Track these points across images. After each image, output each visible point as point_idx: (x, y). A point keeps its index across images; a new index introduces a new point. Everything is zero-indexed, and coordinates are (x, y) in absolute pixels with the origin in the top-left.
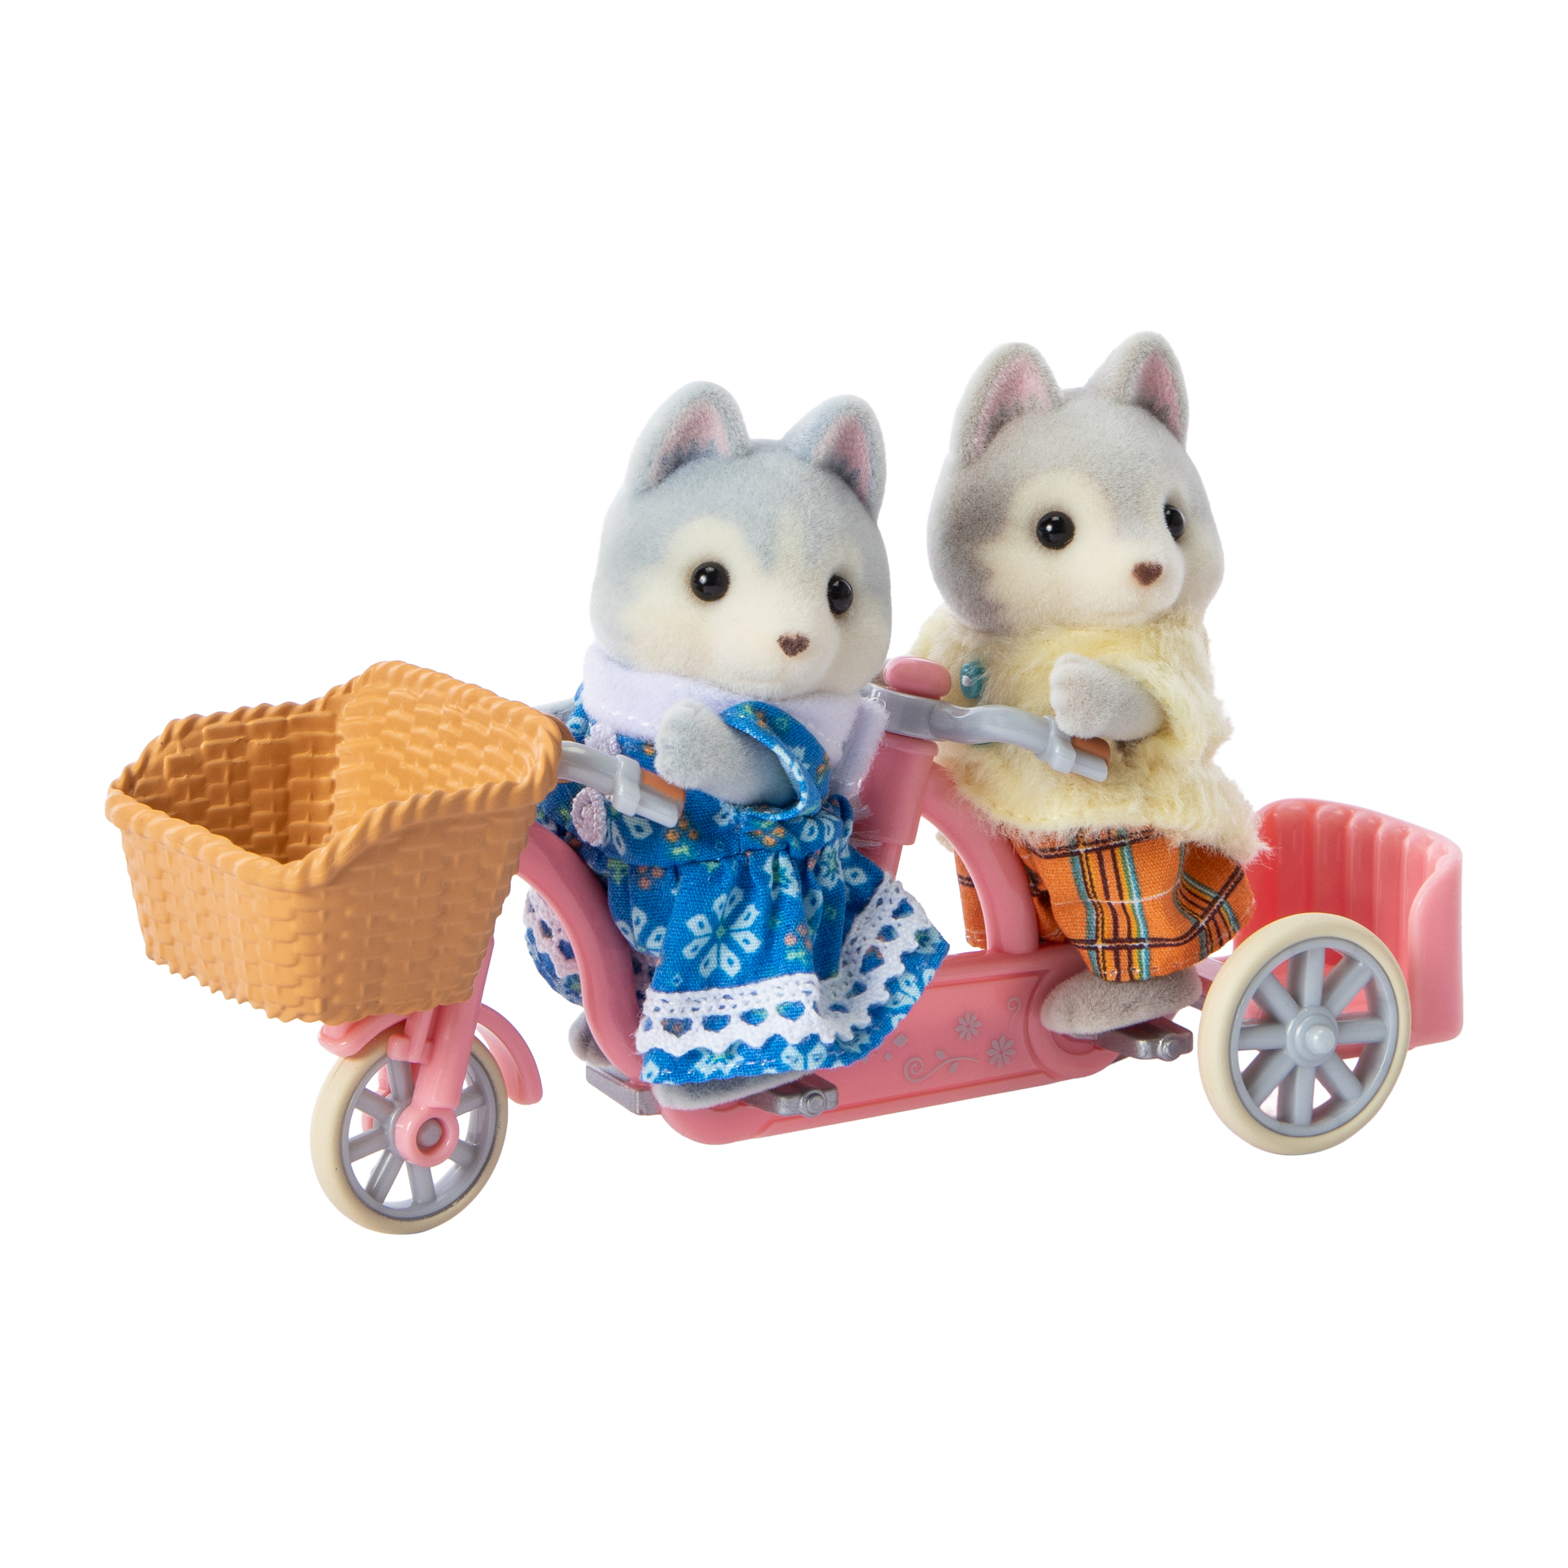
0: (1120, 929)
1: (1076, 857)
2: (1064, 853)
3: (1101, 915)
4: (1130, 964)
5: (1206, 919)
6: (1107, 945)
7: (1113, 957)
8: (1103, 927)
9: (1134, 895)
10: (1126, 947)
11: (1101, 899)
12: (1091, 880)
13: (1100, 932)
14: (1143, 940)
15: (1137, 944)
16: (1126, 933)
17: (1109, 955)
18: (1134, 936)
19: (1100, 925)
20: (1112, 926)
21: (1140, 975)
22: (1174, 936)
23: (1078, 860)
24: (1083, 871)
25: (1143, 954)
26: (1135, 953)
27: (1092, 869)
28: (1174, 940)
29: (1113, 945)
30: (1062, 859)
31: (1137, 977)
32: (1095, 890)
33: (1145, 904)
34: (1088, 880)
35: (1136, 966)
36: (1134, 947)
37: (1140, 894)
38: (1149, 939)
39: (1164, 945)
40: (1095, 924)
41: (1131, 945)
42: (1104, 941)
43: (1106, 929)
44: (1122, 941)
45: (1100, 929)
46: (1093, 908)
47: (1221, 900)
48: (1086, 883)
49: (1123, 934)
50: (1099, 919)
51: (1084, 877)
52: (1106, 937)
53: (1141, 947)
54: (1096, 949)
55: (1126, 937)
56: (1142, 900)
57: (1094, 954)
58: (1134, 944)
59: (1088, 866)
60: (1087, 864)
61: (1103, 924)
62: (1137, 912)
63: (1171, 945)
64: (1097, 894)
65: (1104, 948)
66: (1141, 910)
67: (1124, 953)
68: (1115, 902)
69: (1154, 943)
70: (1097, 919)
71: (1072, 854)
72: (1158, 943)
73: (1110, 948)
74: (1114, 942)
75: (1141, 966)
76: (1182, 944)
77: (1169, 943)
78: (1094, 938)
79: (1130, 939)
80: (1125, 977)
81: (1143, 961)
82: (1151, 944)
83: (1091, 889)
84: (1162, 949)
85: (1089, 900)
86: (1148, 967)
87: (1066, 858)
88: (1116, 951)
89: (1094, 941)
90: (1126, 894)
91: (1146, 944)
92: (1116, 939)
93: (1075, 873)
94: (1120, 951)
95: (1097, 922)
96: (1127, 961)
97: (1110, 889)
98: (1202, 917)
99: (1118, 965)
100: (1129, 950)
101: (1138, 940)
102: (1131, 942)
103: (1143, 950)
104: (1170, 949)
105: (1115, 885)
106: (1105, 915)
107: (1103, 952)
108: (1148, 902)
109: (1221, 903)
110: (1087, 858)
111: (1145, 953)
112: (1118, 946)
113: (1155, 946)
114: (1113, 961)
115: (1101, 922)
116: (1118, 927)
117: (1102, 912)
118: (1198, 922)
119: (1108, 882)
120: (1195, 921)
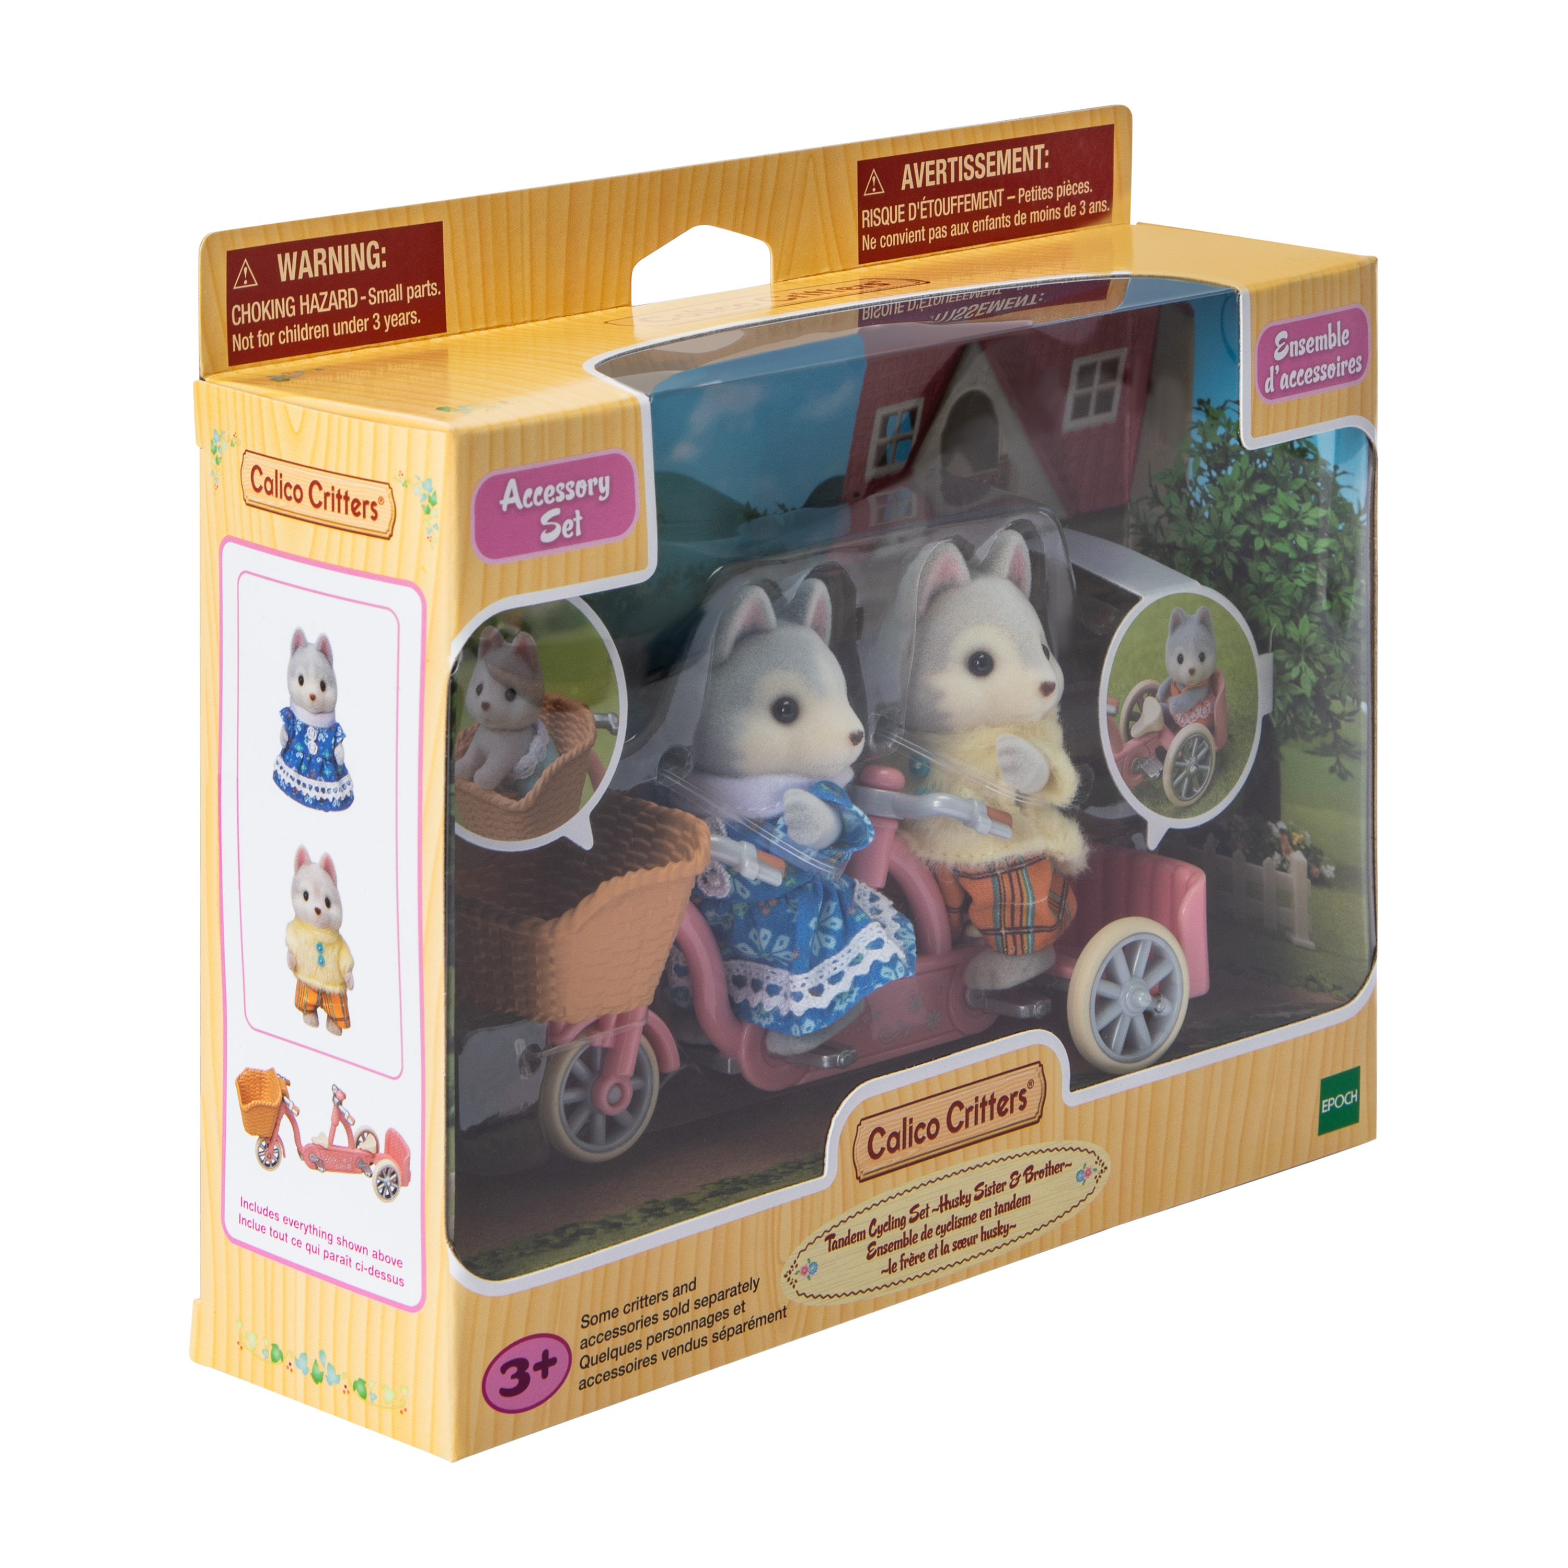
0: (1016, 921)
2: (988, 876)
4: (1022, 941)
6: (1008, 932)
7: (1012, 939)
8: (1004, 922)
9: (1031, 899)
10: (1019, 933)
11: (1009, 903)
12: (1004, 892)
13: (1004, 925)
14: (1030, 928)
15: (1026, 930)
16: (1019, 924)
17: (1010, 938)
18: (1024, 924)
20: (1011, 919)
21: (1028, 949)
22: (1048, 925)
23: (997, 879)
24: (1000, 886)
25: (1029, 937)
26: (1025, 936)
27: (1005, 884)
29: (1012, 931)
30: (986, 879)
31: (1025, 951)
32: (1006, 898)
33: (1037, 904)
35: (1025, 943)
36: (1024, 933)
37: (1034, 898)
38: (1034, 927)
39: (1043, 931)
40: (1000, 921)
41: (1022, 931)
42: (1006, 929)
43: (1007, 923)
44: (1017, 928)
48: (1000, 894)
49: (1017, 924)
50: (1003, 916)
51: (1000, 890)
52: (1008, 927)
53: (1028, 932)
54: (1001, 934)
55: (1019, 926)
56: (1036, 902)
57: (1000, 937)
58: (1024, 930)
59: (1003, 883)
60: (1002, 881)
61: (1006, 919)
62: (1031, 910)
64: (1006, 900)
65: (1006, 933)
66: (1034, 908)
67: (1018, 936)
68: (1017, 905)
69: (1037, 929)
70: (1001, 916)
71: (993, 876)
73: (1010, 934)
75: (1028, 943)
77: (1047, 929)
79: (1021, 927)
80: (1020, 951)
81: (1030, 940)
82: (1035, 930)
83: (1003, 898)
84: (1040, 933)
85: (999, 904)
86: (1034, 943)
87: (989, 879)
88: (1014, 935)
89: (1000, 929)
90: (1025, 899)
91: (1031, 930)
92: (1013, 927)
93: (994, 887)
94: (1016, 935)
95: (1001, 918)
96: (1019, 940)
97: (1016, 896)
99: (1015, 944)
100: (1021, 934)
101: (1027, 928)
103: (1030, 935)
104: (1046, 933)
105: (1020, 893)
106: (1006, 912)
107: (1005, 935)
108: (1040, 902)
110: (1002, 878)
112: (1015, 932)
113: (1038, 931)
114: (1012, 942)
115: (1003, 918)
116: (1014, 920)
119: (1015, 892)
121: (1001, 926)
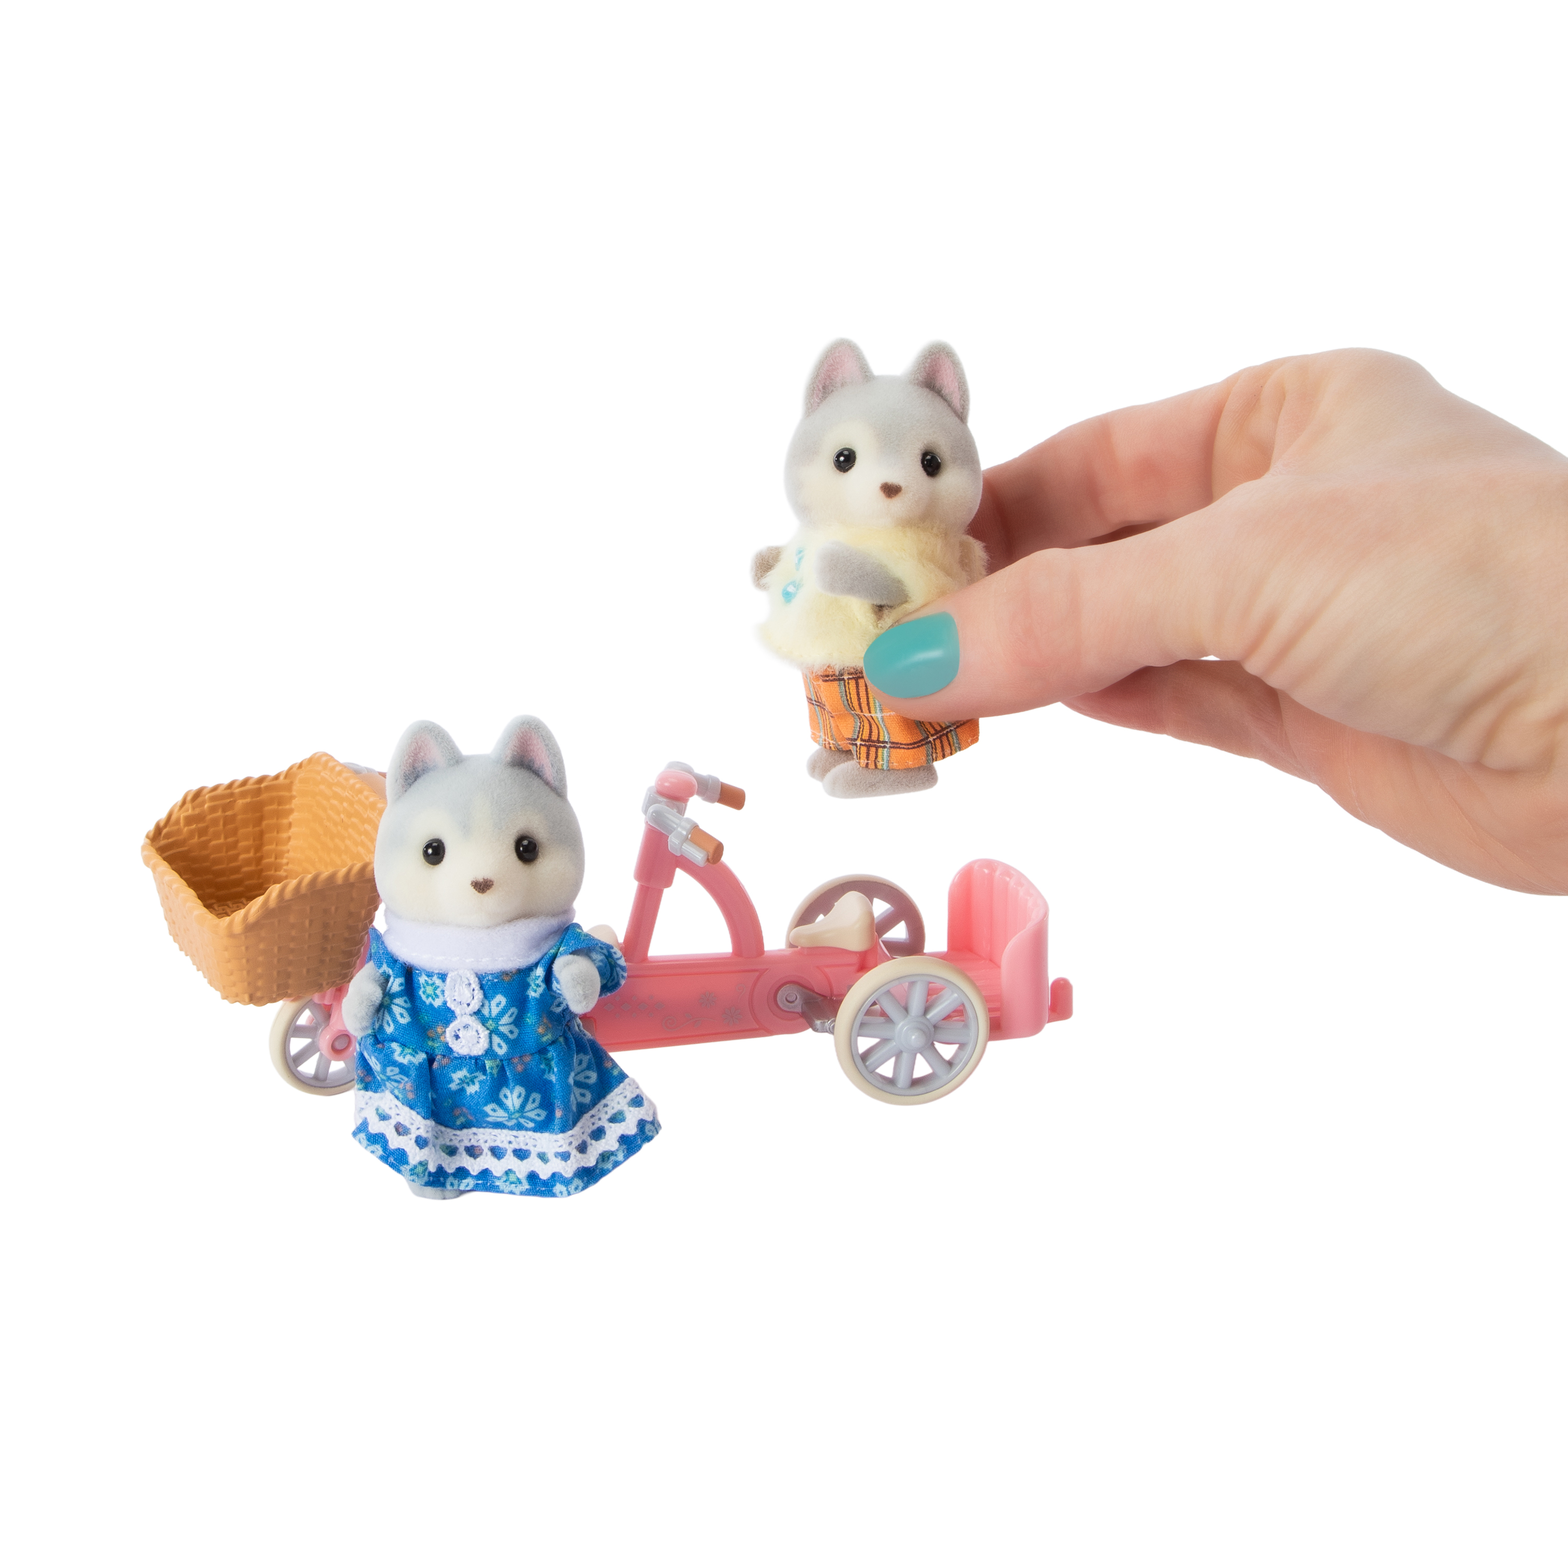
0: (873, 734)
1: (841, 682)
2: (834, 679)
3: (862, 723)
4: (876, 757)
5: (935, 737)
6: (863, 743)
7: (865, 751)
8: (863, 731)
9: (878, 711)
10: (875, 746)
11: (858, 712)
12: (851, 698)
13: (860, 734)
14: (886, 742)
15: (882, 745)
16: (876, 737)
17: (864, 749)
18: (881, 739)
19: (861, 730)
20: (868, 731)
21: (882, 766)
22: (905, 742)
23: (843, 684)
24: (846, 692)
25: (885, 752)
26: (880, 750)
27: (851, 691)
28: (905, 744)
29: (867, 744)
30: (833, 682)
31: (879, 767)
32: (853, 705)
33: (885, 717)
34: (848, 698)
35: (880, 759)
36: (881, 747)
37: (882, 710)
38: (890, 742)
39: (899, 748)
40: (858, 729)
41: (878, 745)
42: (862, 740)
43: (864, 733)
44: (874, 742)
45: (861, 733)
46: (857, 717)
47: (952, 728)
48: (847, 700)
49: (874, 737)
50: (861, 726)
51: (847, 696)
52: (863, 738)
53: (884, 747)
54: (856, 745)
55: (876, 739)
56: (883, 715)
57: (855, 747)
58: (880, 744)
59: (849, 689)
60: (849, 687)
61: (863, 729)
62: (881, 722)
63: (904, 748)
64: (855, 708)
65: (861, 745)
66: (883, 721)
67: (873, 750)
68: (867, 715)
69: (893, 745)
70: (860, 726)
71: (840, 680)
72: (896, 745)
73: (865, 745)
74: (868, 742)
75: (883, 760)
76: (911, 748)
77: (903, 746)
78: (856, 738)
79: (879, 741)
80: (872, 766)
81: (885, 757)
82: (891, 746)
83: (851, 705)
84: (898, 750)
85: (853, 712)
86: (888, 762)
87: (835, 682)
88: (868, 747)
89: (856, 740)
90: (872, 709)
91: (888, 746)
92: (870, 740)
93: (841, 692)
94: (871, 748)
95: (860, 728)
96: (874, 755)
97: (862, 705)
98: (932, 735)
99: (868, 758)
100: (877, 748)
101: (884, 742)
102: (879, 743)
103: (886, 749)
104: (903, 750)
105: (866, 703)
106: (865, 723)
107: (860, 747)
108: (887, 716)
109: (951, 731)
110: (848, 683)
111: (887, 751)
112: (871, 745)
113: (893, 747)
114: (865, 754)
115: (862, 728)
116: (872, 732)
117: (863, 721)
118: (928, 737)
119: (861, 700)
120: (926, 735)
121: (858, 737)
